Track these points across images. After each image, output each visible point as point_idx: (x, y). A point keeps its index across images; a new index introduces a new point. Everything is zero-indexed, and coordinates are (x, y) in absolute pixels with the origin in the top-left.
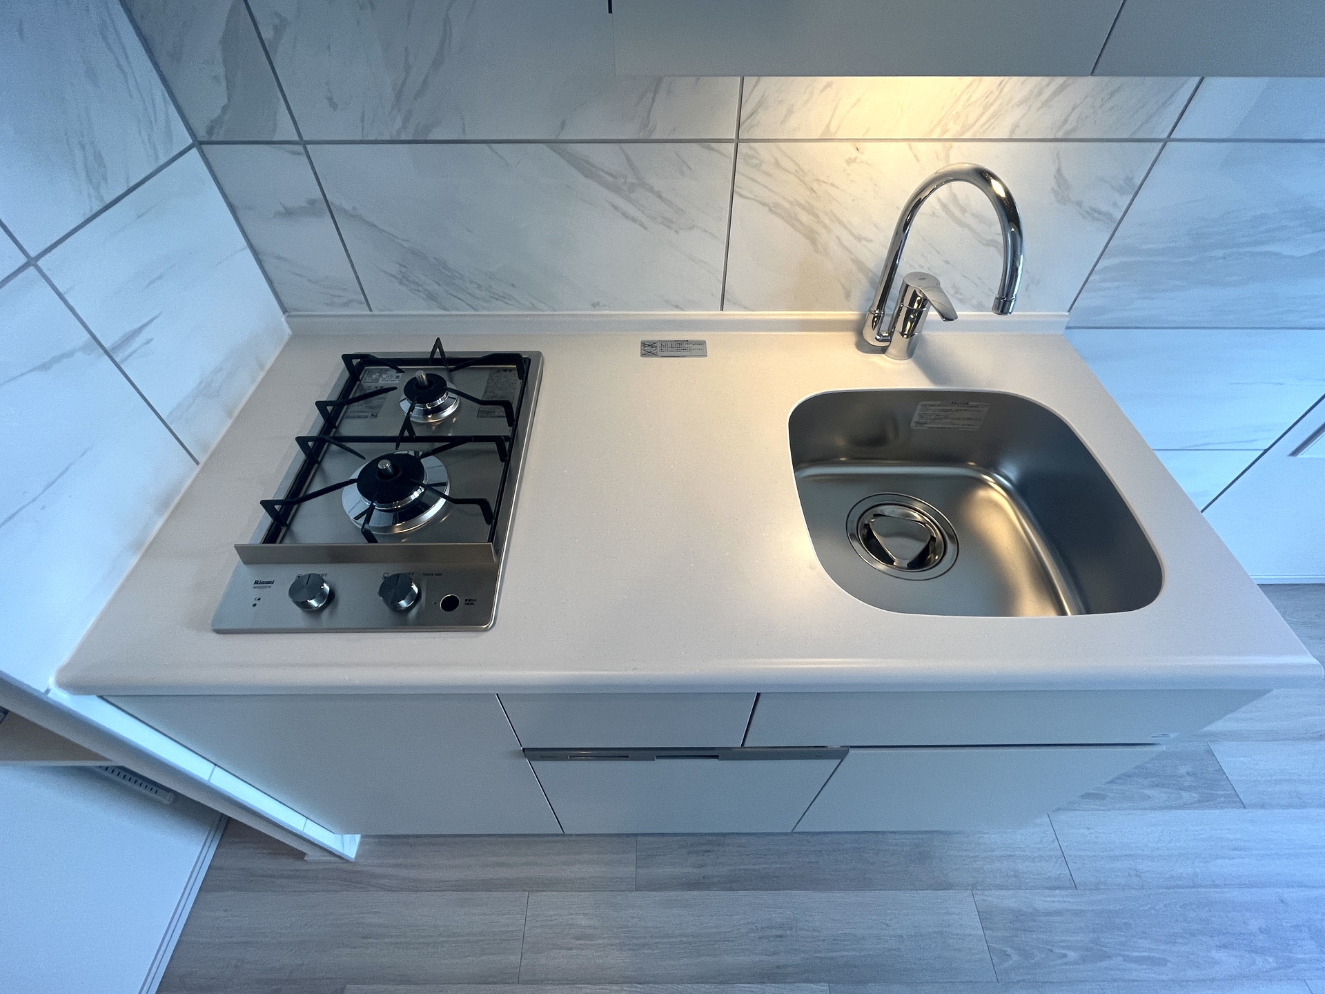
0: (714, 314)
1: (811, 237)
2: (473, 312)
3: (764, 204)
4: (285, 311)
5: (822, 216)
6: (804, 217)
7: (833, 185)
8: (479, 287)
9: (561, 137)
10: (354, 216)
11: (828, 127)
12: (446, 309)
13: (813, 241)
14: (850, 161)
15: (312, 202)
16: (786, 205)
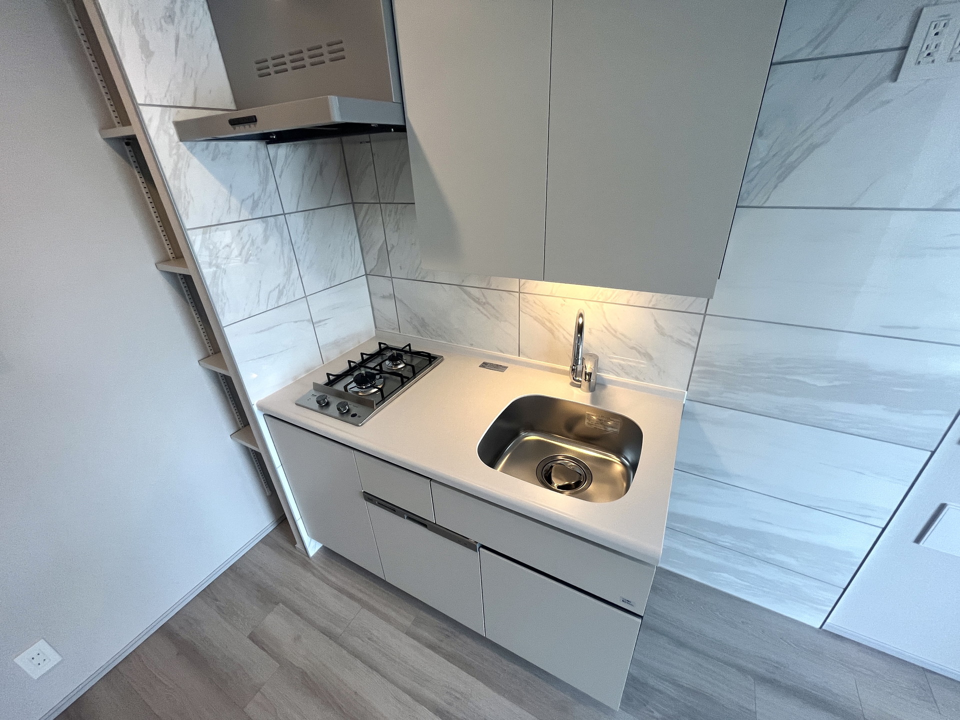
0: (516, 357)
1: (551, 331)
2: (431, 340)
3: (531, 316)
4: (376, 328)
5: (554, 324)
6: (548, 324)
7: (557, 313)
8: (434, 331)
9: (462, 285)
10: (401, 301)
11: (552, 291)
12: (422, 337)
13: (553, 334)
14: (562, 305)
15: (390, 295)
16: (541, 318)
